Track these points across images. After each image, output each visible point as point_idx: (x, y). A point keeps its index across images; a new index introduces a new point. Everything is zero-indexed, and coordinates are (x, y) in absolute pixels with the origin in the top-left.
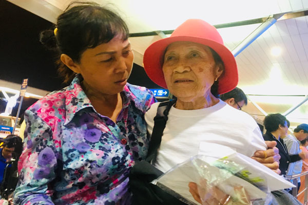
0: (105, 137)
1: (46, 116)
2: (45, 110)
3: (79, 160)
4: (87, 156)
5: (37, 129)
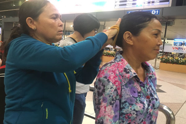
0: (139, 94)
3: (129, 109)
4: (134, 106)
5: (110, 89)
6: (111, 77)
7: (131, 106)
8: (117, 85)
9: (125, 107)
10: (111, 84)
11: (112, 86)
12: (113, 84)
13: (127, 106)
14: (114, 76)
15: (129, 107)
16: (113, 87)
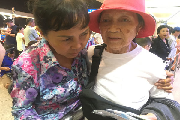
0: (65, 79)
1: (28, 70)
2: (27, 66)
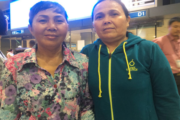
3: (25, 94)
4: (29, 92)
5: (4, 74)
6: (8, 64)
7: (27, 93)
8: (12, 71)
9: (22, 93)
10: (6, 69)
11: (7, 71)
12: (7, 69)
13: (24, 92)
14: (11, 62)
15: (25, 92)
16: (8, 73)
